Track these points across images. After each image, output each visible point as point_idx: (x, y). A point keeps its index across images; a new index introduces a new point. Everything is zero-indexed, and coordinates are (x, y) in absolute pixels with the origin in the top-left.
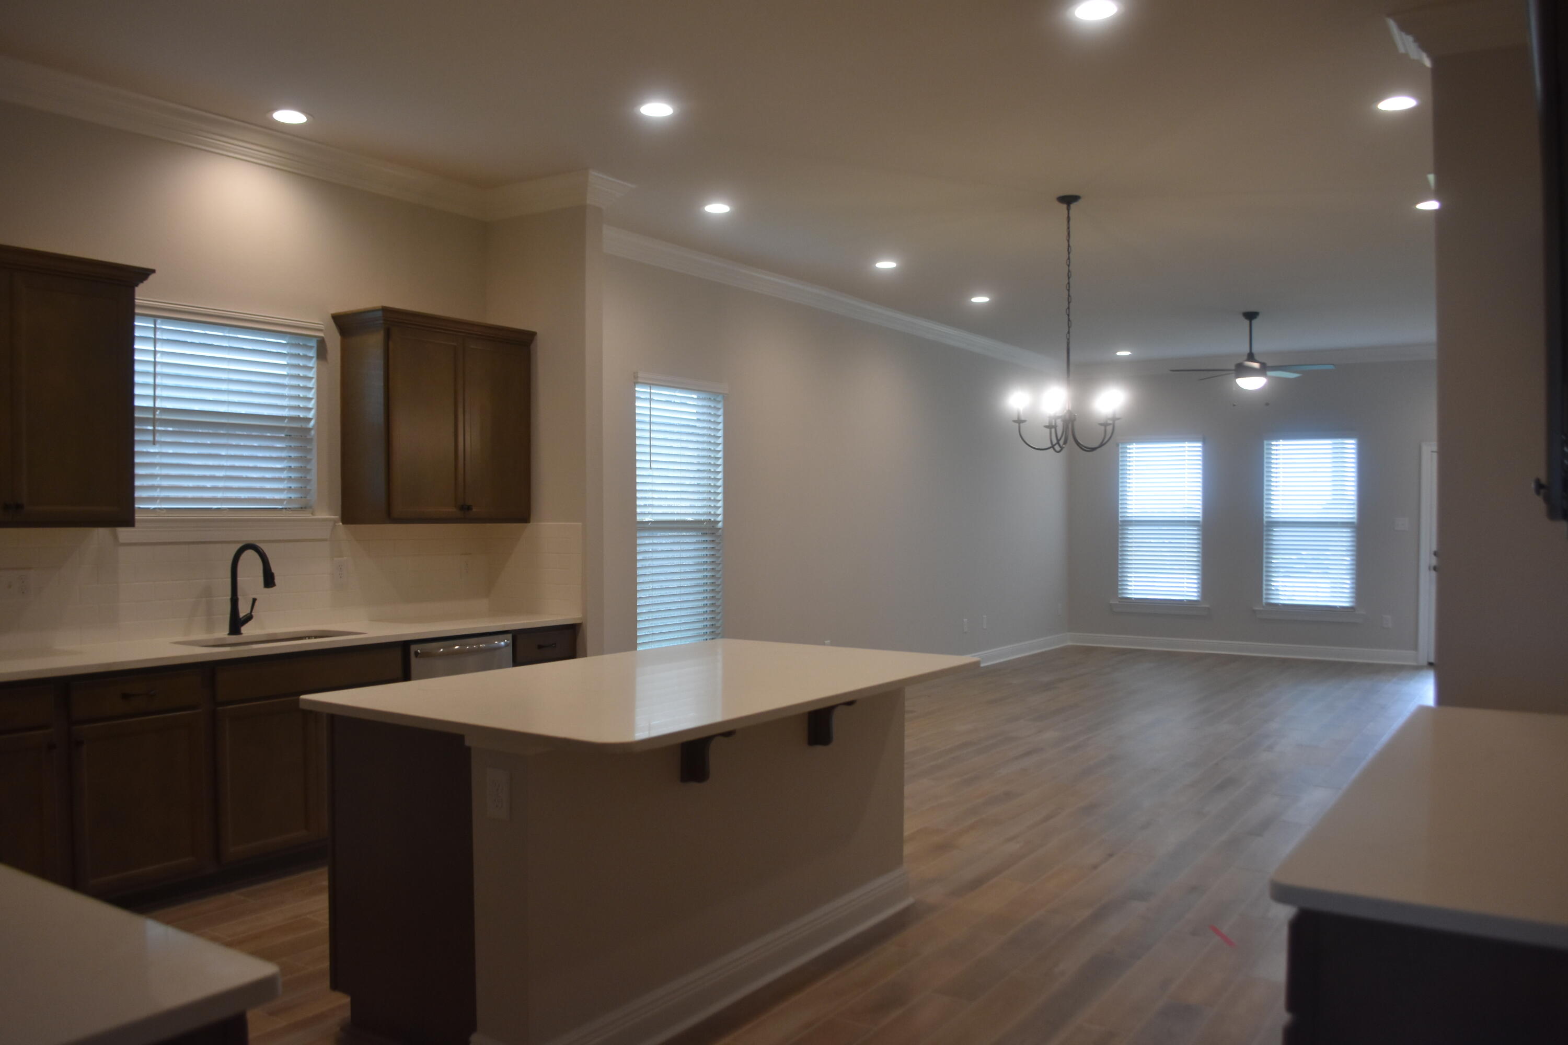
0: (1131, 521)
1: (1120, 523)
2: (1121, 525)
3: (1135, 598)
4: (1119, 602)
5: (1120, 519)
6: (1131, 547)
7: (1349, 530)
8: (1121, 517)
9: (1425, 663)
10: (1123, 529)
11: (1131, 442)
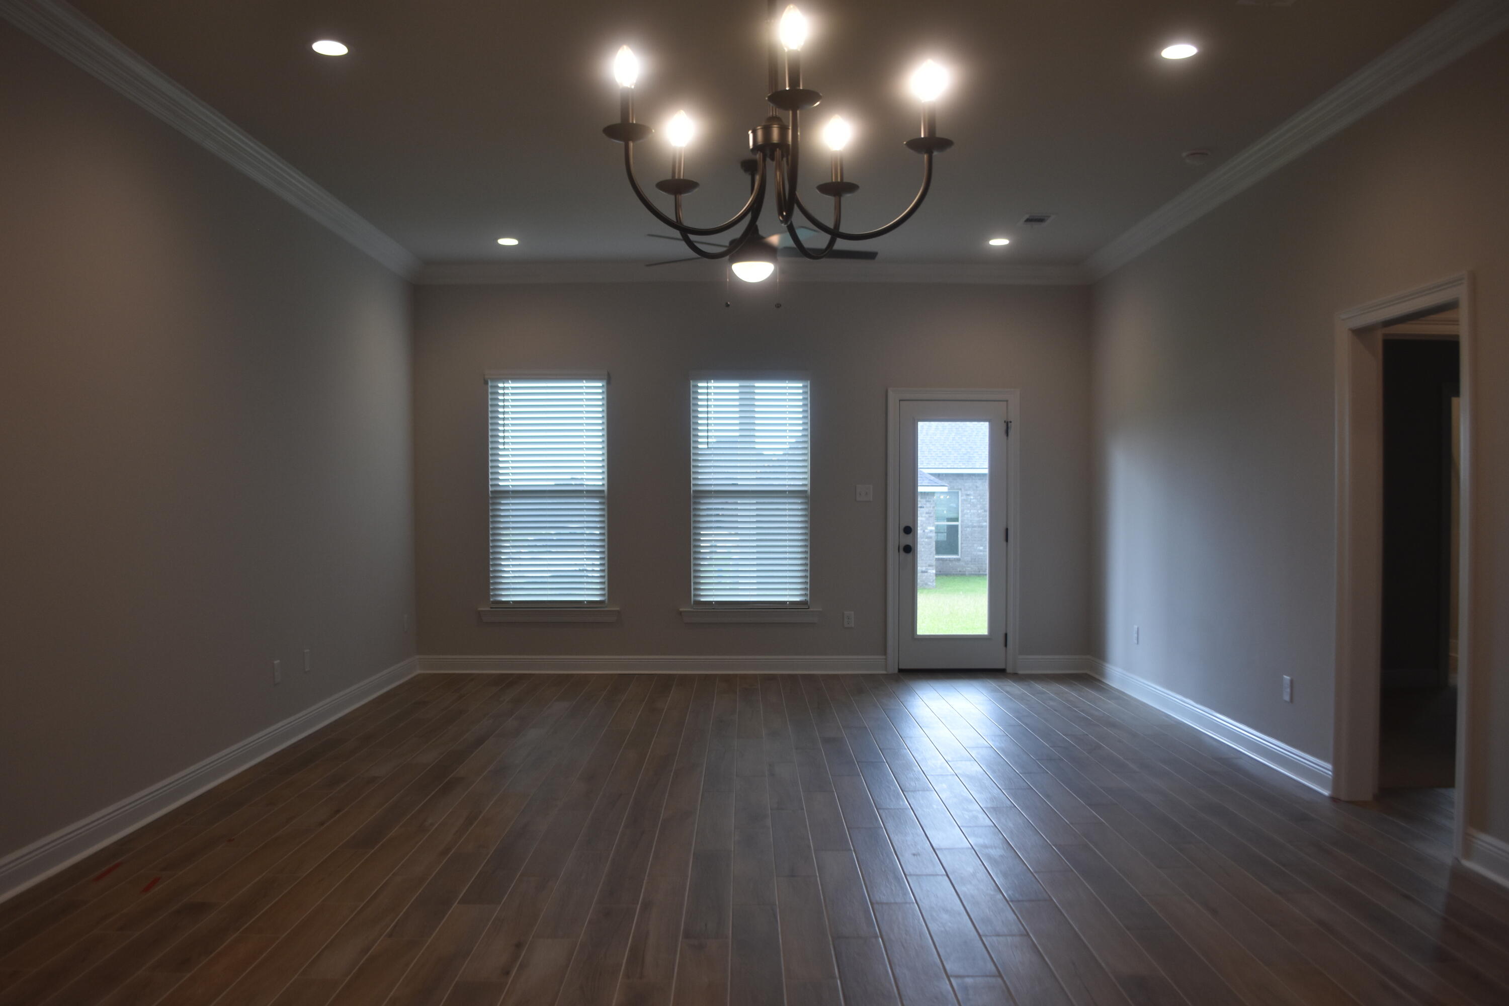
0: (508, 492)
1: (490, 495)
2: (492, 498)
3: (515, 602)
4: (491, 608)
5: (491, 489)
6: (508, 528)
7: (799, 501)
8: (492, 485)
9: (896, 671)
10: (494, 504)
11: (505, 379)
